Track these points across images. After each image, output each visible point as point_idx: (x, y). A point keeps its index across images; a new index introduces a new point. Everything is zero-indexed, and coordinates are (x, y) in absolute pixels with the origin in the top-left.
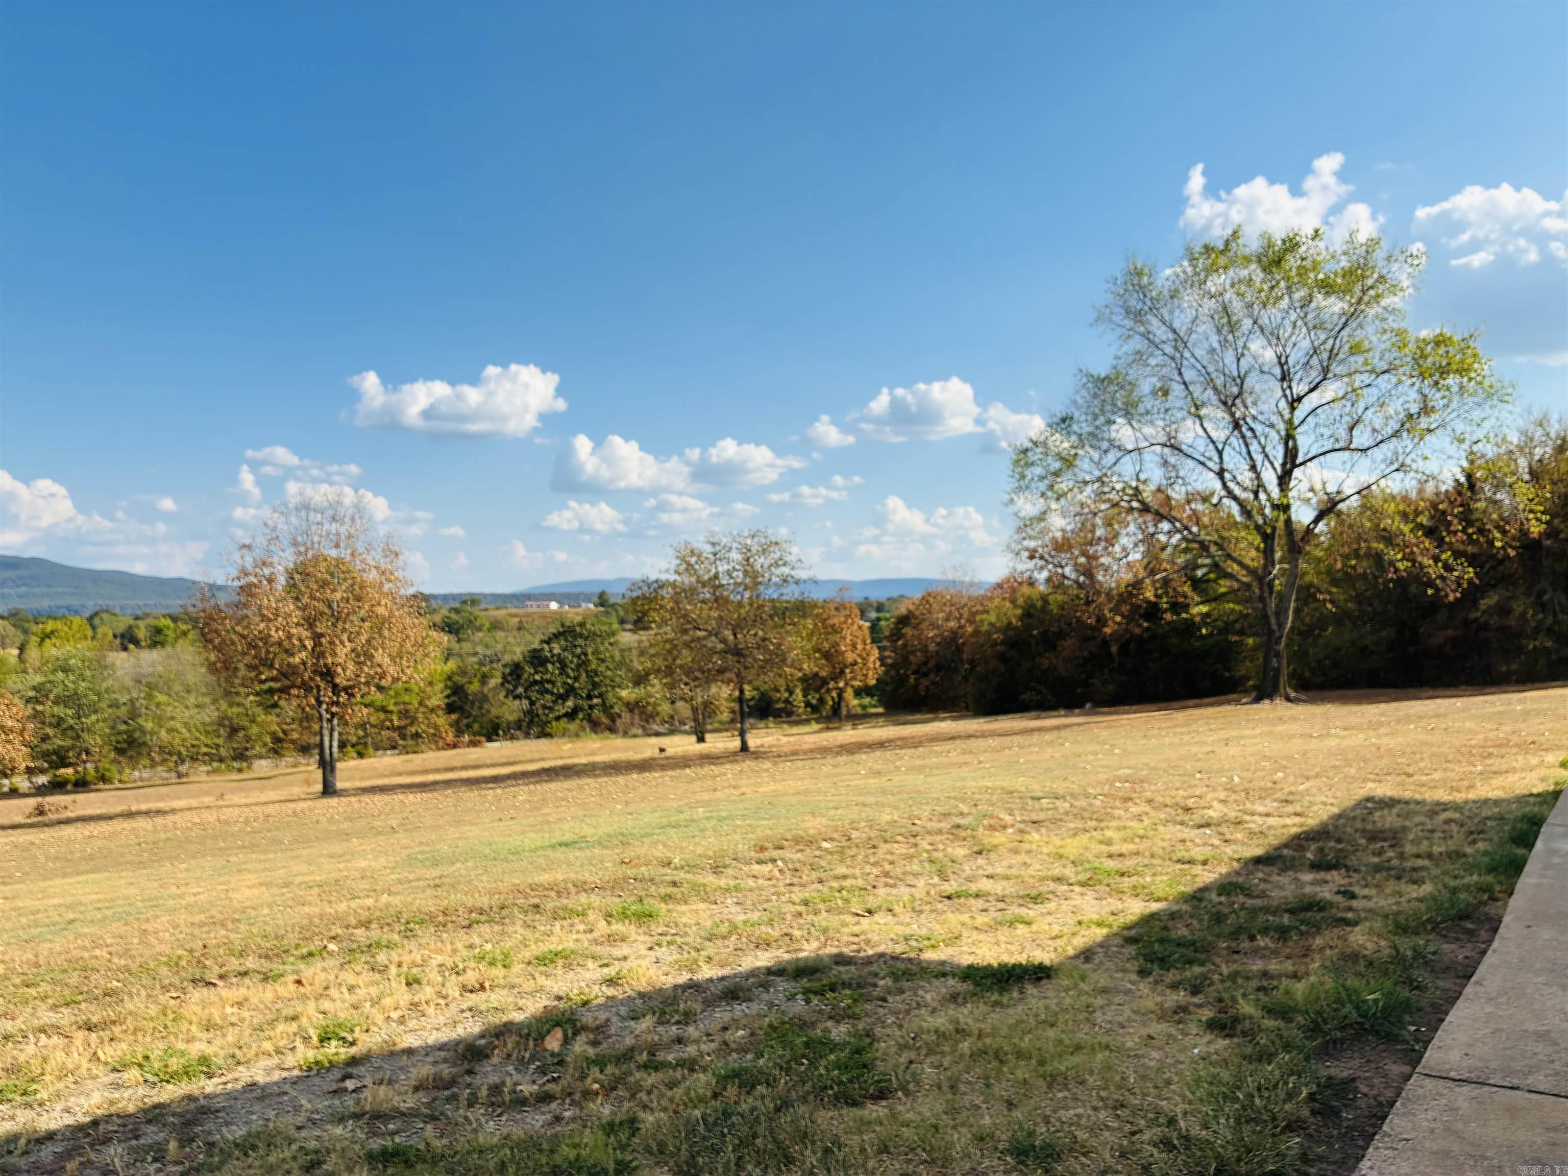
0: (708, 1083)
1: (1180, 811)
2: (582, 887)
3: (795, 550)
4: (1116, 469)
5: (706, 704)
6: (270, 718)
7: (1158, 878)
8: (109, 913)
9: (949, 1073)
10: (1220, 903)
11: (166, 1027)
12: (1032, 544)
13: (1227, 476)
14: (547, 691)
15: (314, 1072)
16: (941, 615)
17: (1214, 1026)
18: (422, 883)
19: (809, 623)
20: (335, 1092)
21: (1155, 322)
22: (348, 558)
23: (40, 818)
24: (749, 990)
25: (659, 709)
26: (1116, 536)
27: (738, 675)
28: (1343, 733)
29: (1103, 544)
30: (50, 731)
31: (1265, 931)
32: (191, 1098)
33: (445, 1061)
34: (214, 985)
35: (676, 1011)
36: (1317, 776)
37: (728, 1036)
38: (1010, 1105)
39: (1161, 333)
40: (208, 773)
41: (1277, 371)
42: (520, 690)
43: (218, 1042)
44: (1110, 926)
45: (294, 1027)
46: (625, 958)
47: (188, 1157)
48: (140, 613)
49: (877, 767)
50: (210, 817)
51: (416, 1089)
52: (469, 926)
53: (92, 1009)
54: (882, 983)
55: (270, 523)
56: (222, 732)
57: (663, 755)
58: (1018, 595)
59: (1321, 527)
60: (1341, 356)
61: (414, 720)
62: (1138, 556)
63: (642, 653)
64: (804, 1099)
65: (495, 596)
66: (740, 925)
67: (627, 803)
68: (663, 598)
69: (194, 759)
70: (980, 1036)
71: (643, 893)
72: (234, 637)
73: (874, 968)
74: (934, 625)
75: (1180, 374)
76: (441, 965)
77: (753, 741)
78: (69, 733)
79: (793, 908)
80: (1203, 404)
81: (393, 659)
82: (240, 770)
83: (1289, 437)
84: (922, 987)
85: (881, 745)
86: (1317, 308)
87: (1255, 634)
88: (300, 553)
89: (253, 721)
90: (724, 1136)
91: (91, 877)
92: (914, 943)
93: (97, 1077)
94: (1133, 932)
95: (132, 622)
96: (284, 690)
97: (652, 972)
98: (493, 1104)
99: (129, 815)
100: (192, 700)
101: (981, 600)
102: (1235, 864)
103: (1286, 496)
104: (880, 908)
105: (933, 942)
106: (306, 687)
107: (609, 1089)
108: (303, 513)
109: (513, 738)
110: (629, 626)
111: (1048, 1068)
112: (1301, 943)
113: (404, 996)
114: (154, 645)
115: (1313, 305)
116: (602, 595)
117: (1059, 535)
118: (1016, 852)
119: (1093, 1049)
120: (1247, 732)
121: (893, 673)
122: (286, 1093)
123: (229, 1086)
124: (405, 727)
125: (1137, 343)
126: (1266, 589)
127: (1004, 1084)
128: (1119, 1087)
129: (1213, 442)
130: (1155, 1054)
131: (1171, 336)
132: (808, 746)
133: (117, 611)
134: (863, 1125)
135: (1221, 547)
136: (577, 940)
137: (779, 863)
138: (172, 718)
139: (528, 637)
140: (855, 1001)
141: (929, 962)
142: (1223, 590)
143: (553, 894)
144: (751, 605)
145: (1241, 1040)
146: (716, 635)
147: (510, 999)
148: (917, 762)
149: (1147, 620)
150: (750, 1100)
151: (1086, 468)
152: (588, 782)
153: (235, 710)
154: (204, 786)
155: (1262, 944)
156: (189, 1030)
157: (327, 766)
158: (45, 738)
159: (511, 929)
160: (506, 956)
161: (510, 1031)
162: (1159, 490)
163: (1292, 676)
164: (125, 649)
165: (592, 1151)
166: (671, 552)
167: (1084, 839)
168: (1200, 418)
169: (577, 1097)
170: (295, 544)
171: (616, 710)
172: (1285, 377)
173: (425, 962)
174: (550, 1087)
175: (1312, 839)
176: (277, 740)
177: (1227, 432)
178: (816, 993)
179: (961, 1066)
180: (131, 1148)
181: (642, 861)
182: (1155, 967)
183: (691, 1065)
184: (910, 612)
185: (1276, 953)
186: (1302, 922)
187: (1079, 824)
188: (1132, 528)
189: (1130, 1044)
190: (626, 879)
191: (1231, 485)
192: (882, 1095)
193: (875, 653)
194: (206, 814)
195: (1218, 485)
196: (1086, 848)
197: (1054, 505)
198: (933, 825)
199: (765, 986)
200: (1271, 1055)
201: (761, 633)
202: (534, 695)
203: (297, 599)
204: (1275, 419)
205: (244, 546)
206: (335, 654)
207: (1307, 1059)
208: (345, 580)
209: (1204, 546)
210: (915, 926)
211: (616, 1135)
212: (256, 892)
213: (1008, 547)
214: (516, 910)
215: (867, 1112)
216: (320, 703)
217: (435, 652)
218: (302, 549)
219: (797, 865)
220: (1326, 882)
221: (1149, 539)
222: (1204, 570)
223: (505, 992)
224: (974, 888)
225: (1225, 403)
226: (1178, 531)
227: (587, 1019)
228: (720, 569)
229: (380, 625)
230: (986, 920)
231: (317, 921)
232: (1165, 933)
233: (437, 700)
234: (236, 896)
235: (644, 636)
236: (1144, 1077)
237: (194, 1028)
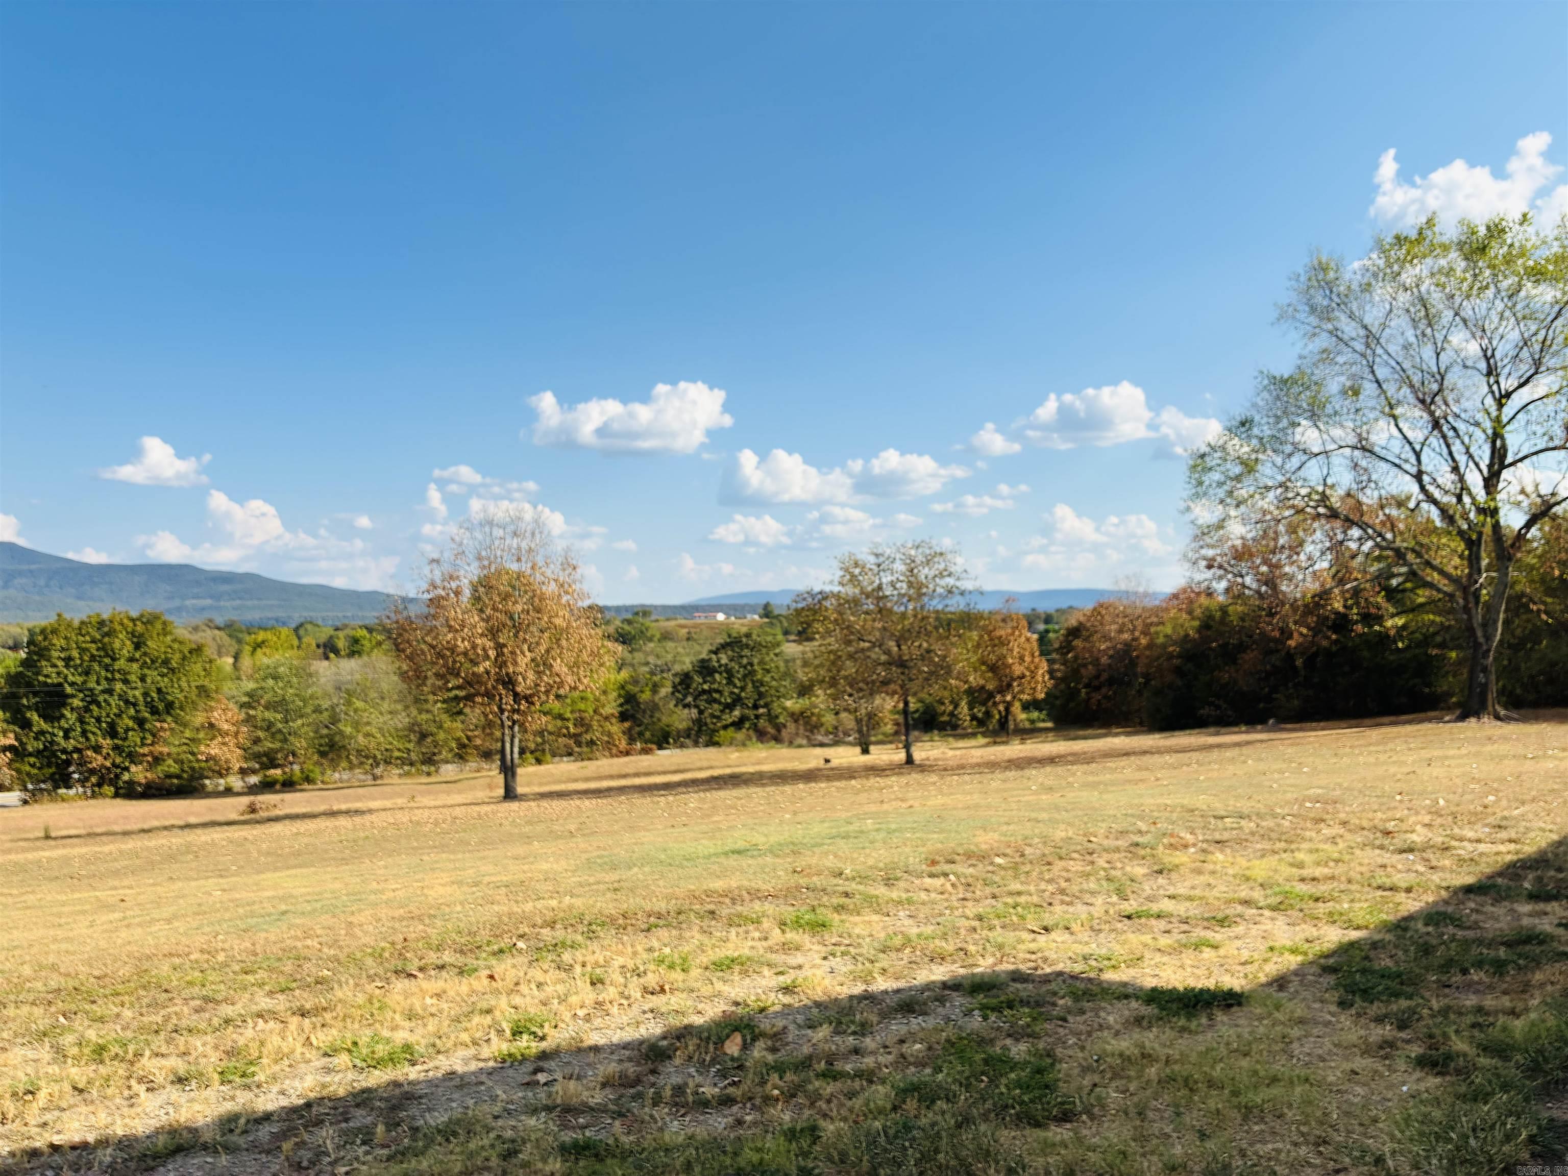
0: (887, 1095)
1: (1378, 834)
2: (756, 895)
3: (959, 560)
4: (1301, 473)
5: (871, 716)
6: (455, 725)
7: (1357, 905)
8: (319, 905)
9: (1136, 1099)
10: (1428, 933)
11: (372, 1015)
12: (1210, 553)
13: (1426, 479)
14: (715, 701)
15: (508, 1064)
16: (1114, 627)
17: (1422, 1062)
18: (601, 887)
19: (975, 635)
20: (528, 1084)
21: (1343, 318)
22: (529, 571)
23: (252, 816)
24: (925, 1004)
25: (823, 720)
26: (1301, 544)
27: (902, 687)
28: (1561, 755)
29: (1287, 552)
30: (261, 734)
31: (1479, 964)
32: (396, 1084)
33: (630, 1059)
34: (415, 977)
35: (853, 1022)
36: (1533, 800)
37: (905, 1048)
38: (1203, 1136)
39: (1349, 329)
40: (400, 776)
41: (1483, 365)
42: (689, 699)
43: (420, 1031)
44: (1305, 954)
45: (488, 1020)
46: (800, 967)
47: (394, 1140)
48: (339, 624)
49: (1048, 783)
50: (403, 817)
51: (604, 1085)
52: (648, 930)
53: (305, 995)
54: (1061, 1002)
55: (457, 539)
56: (412, 737)
57: (829, 765)
58: (1196, 605)
59: (1534, 532)
60: (1554, 347)
61: (588, 728)
62: (1325, 565)
63: (806, 664)
64: (985, 1117)
65: (665, 608)
66: (914, 938)
67: (795, 813)
68: (827, 609)
69: (387, 762)
70: (1167, 1062)
71: (816, 903)
72: (423, 646)
73: (1053, 986)
74: (1106, 637)
75: (1373, 372)
76: (623, 967)
77: (919, 753)
78: (279, 736)
79: (967, 923)
80: (1399, 402)
81: (570, 668)
82: (429, 774)
83: (1496, 437)
84: (1104, 1008)
85: (1052, 760)
86: (1527, 297)
87: (1458, 647)
88: (484, 567)
89: (440, 727)
90: (906, 1149)
91: (298, 871)
92: (1094, 963)
93: (309, 1061)
94: (1331, 961)
95: (332, 632)
96: (469, 698)
97: (827, 982)
98: (676, 1104)
99: (333, 814)
100: (385, 706)
101: (1156, 611)
102: (1444, 893)
103: (1494, 499)
104: (1057, 925)
105: (1113, 962)
106: (488, 694)
107: (790, 1095)
108: (487, 529)
109: (682, 746)
110: (792, 637)
111: (1243, 1100)
112: (1520, 978)
113: (589, 995)
114: (352, 654)
115: (1523, 294)
116: (766, 606)
117: (1238, 543)
118: (1199, 872)
119: (1292, 1082)
120: (1451, 752)
121: (1063, 686)
122: (482, 1083)
123: (431, 1074)
124: (580, 735)
125: (1324, 341)
126: (1471, 599)
127: (1195, 1113)
128: (1322, 1123)
129: (1410, 443)
130: (1359, 1090)
131: (1362, 332)
132: (974, 760)
133: (320, 622)
134: (1048, 1147)
135: (1419, 555)
136: (752, 948)
137: (952, 877)
138: (368, 723)
139: (697, 648)
140: (1034, 1019)
141: (1111, 984)
142: (1421, 600)
143: (727, 901)
144: (915, 616)
145: (1454, 1079)
146: (880, 646)
147: (689, 1003)
148: (1091, 779)
149: (1335, 632)
150: (930, 1115)
151: (1268, 473)
152: (756, 792)
153: (424, 716)
154: (397, 789)
155: (1476, 978)
156: (393, 1019)
157: (508, 771)
158: (257, 741)
159: (687, 934)
160: (684, 960)
161: (690, 1033)
162: (1349, 495)
163: (1501, 692)
164: (327, 658)
165: (775, 1156)
166: (836, 564)
167: (1272, 861)
168: (1395, 418)
169: (758, 1101)
170: (479, 558)
171: (782, 720)
172: (1491, 371)
173: (607, 963)
174: (731, 1090)
175: (1530, 868)
176: (462, 746)
177: (1426, 432)
178: (993, 1009)
179: (1148, 1092)
180: (341, 1130)
181: (814, 871)
182: (1357, 999)
183: (869, 1076)
184: (1081, 623)
185: (1491, 987)
186: (1520, 956)
187: (1267, 845)
188: (1318, 535)
189: (1331, 1079)
190: (798, 888)
191: (1431, 489)
192: (1066, 1117)
193: (1044, 666)
194: (399, 814)
195: (1415, 488)
196: (1276, 871)
197: (1233, 513)
198: (1110, 843)
199: (941, 1000)
200: (1488, 1094)
201: (925, 645)
202: (703, 705)
203: (481, 611)
204: (1480, 417)
205: (433, 561)
206: (515, 663)
207: (1527, 1100)
208: (526, 592)
209: (1400, 555)
210: (1094, 946)
211: (798, 1142)
212: (449, 890)
213: (1185, 556)
214: (692, 915)
215: (1050, 1134)
216: (502, 711)
217: (609, 661)
218: (486, 563)
219: (970, 880)
220: (1546, 914)
221: (1337, 547)
222: (1400, 579)
223: (684, 995)
224: (1155, 908)
225: (1423, 402)
226: (1370, 538)
227: (765, 1025)
228: (884, 580)
229: (558, 635)
230: (1169, 942)
231: (506, 919)
232: (1367, 964)
233: (611, 708)
234: (431, 892)
235: (808, 647)
236: (1347, 1114)
237: (397, 1017)
